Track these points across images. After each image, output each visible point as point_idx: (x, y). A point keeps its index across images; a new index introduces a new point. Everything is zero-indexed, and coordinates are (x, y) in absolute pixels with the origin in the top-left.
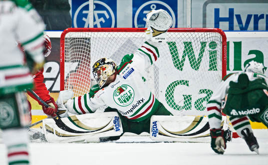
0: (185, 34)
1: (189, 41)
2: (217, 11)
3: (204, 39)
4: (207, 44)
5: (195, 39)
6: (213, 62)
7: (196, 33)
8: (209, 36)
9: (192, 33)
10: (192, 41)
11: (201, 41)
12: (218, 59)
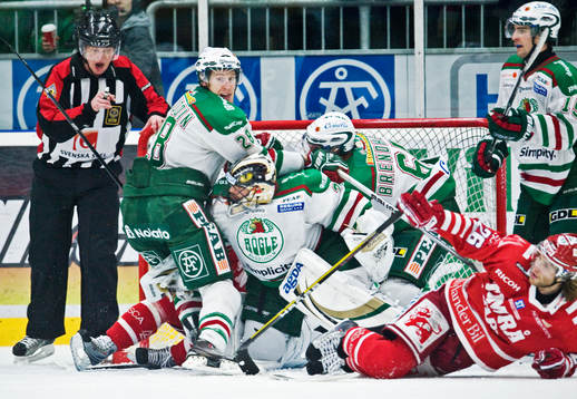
0: (413, 131)
1: (421, 146)
2: (482, 80)
3: (454, 142)
4: (462, 154)
5: (435, 142)
6: (475, 193)
7: (437, 130)
8: (465, 136)
9: (428, 130)
10: (429, 147)
11: (449, 146)
12: (486, 186)
